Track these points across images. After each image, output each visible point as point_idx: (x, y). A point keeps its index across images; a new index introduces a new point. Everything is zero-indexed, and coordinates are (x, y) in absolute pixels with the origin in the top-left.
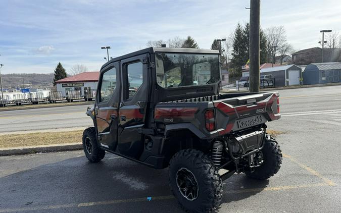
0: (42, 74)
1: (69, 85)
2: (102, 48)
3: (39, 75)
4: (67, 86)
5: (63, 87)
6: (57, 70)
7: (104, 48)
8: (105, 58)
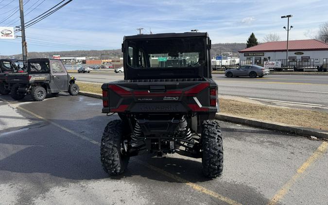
0: (242, 44)
1: (250, 54)
2: (282, 17)
3: (239, 44)
4: (248, 56)
5: (245, 56)
6: (249, 40)
7: (284, 17)
8: (284, 28)
